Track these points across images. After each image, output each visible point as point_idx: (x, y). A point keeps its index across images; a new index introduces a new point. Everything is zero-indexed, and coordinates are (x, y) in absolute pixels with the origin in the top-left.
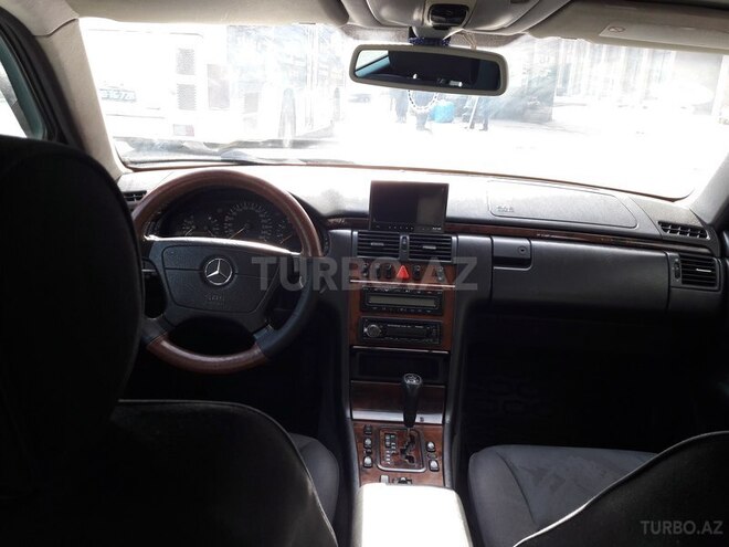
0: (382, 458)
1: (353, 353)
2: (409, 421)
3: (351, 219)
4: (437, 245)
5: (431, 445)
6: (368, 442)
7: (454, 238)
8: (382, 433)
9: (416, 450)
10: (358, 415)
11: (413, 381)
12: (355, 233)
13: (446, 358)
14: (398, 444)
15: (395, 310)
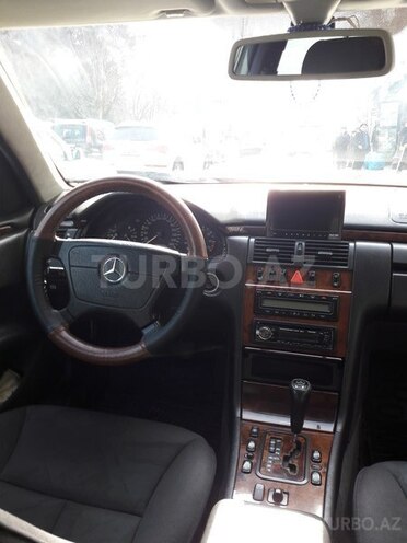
0: (263, 465)
1: (245, 353)
2: (297, 426)
3: (249, 227)
4: (333, 251)
5: (316, 455)
6: (252, 445)
7: (352, 245)
8: (268, 437)
9: (301, 459)
10: (247, 415)
11: (300, 386)
12: (252, 240)
13: (341, 365)
14: (283, 450)
15: (288, 314)
